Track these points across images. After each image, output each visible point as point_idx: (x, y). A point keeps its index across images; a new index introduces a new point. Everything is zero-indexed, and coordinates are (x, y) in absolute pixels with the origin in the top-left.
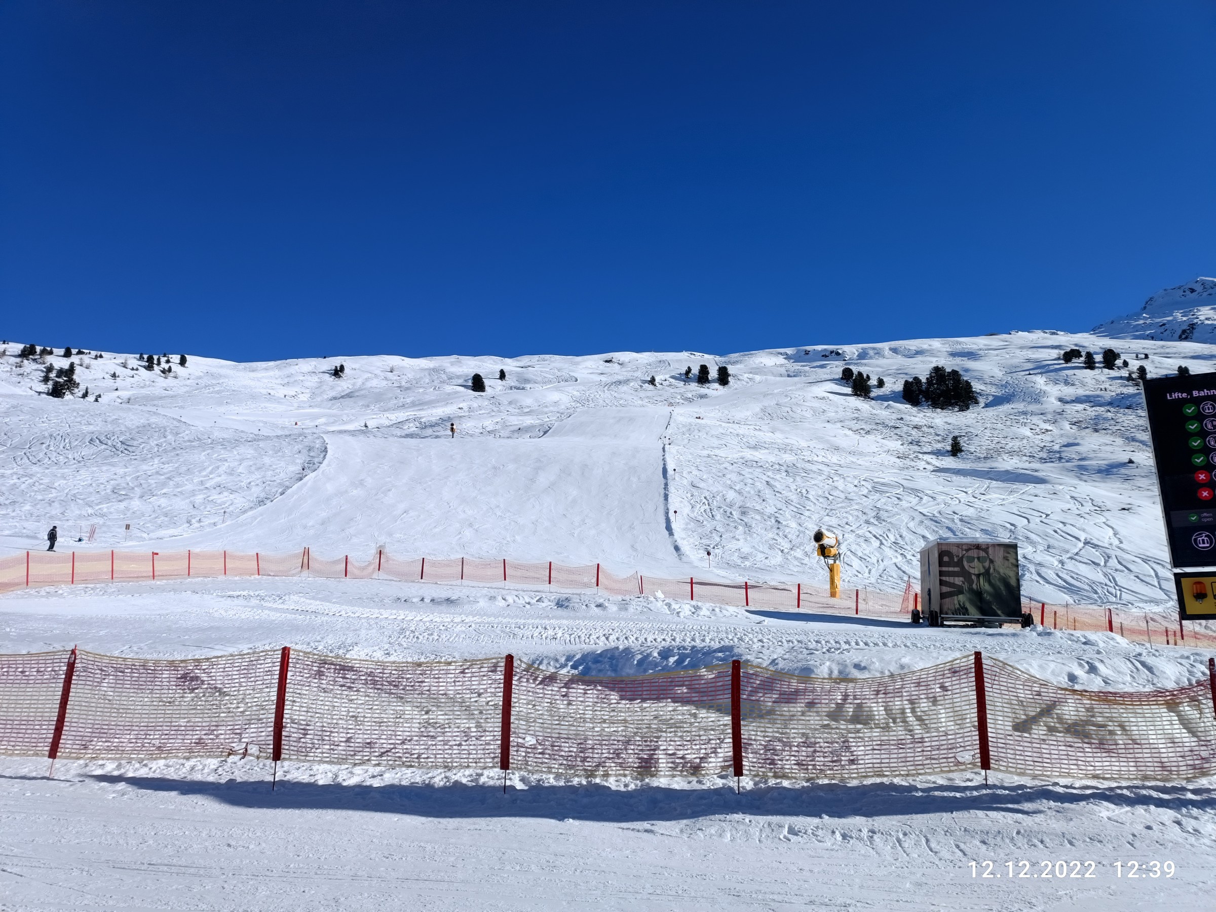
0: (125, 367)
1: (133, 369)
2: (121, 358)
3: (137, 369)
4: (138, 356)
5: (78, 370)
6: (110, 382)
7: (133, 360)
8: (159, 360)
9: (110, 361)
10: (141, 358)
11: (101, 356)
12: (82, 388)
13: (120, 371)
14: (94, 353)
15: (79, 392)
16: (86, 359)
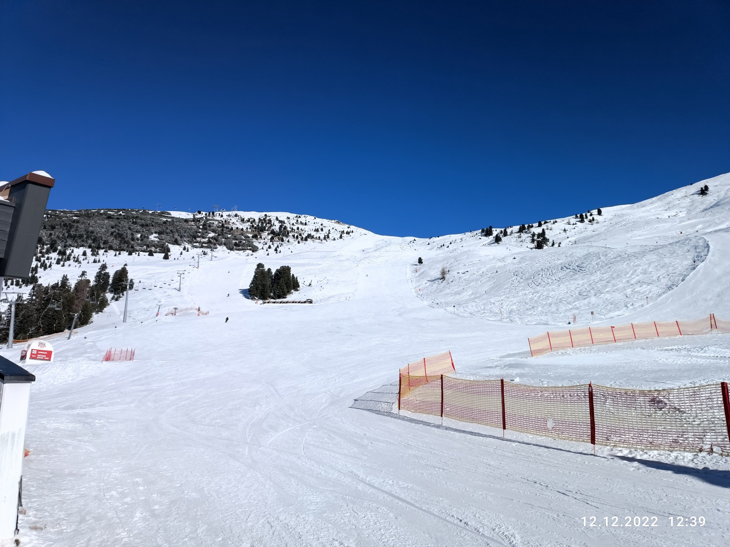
0: (569, 224)
1: (573, 224)
2: (566, 220)
3: (576, 224)
4: (574, 216)
5: (547, 232)
6: (563, 235)
7: (572, 219)
8: (586, 215)
9: (561, 223)
10: (577, 217)
11: (556, 222)
12: (551, 241)
13: (567, 227)
14: (552, 221)
15: (550, 244)
16: (549, 225)
